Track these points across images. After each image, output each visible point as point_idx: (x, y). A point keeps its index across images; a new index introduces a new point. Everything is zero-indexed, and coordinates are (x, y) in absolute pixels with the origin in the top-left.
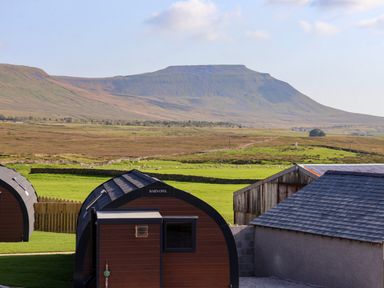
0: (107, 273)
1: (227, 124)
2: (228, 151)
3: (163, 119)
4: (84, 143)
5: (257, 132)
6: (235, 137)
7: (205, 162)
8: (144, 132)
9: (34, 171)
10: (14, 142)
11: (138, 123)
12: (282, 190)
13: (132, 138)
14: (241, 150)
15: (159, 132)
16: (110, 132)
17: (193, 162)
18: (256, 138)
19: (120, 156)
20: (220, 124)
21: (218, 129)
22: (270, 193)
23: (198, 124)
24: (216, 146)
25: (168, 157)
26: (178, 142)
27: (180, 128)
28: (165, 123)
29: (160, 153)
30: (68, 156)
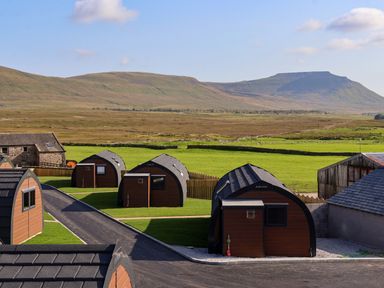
0: (229, 241)
1: (317, 112)
2: (316, 130)
3: (273, 109)
4: (221, 126)
5: (337, 117)
6: (322, 121)
7: (301, 138)
8: (261, 118)
9: (189, 147)
10: (178, 126)
11: (257, 112)
12: (351, 170)
13: (253, 122)
14: (326, 130)
15: (271, 118)
16: (238, 118)
17: (294, 139)
18: (337, 121)
19: (244, 135)
20: (312, 112)
21: (311, 115)
22: (343, 172)
23: (296, 112)
24: (309, 127)
25: (277, 135)
26: (284, 125)
27: (284, 115)
28: (275, 112)
29: (271, 132)
30: (211, 135)
